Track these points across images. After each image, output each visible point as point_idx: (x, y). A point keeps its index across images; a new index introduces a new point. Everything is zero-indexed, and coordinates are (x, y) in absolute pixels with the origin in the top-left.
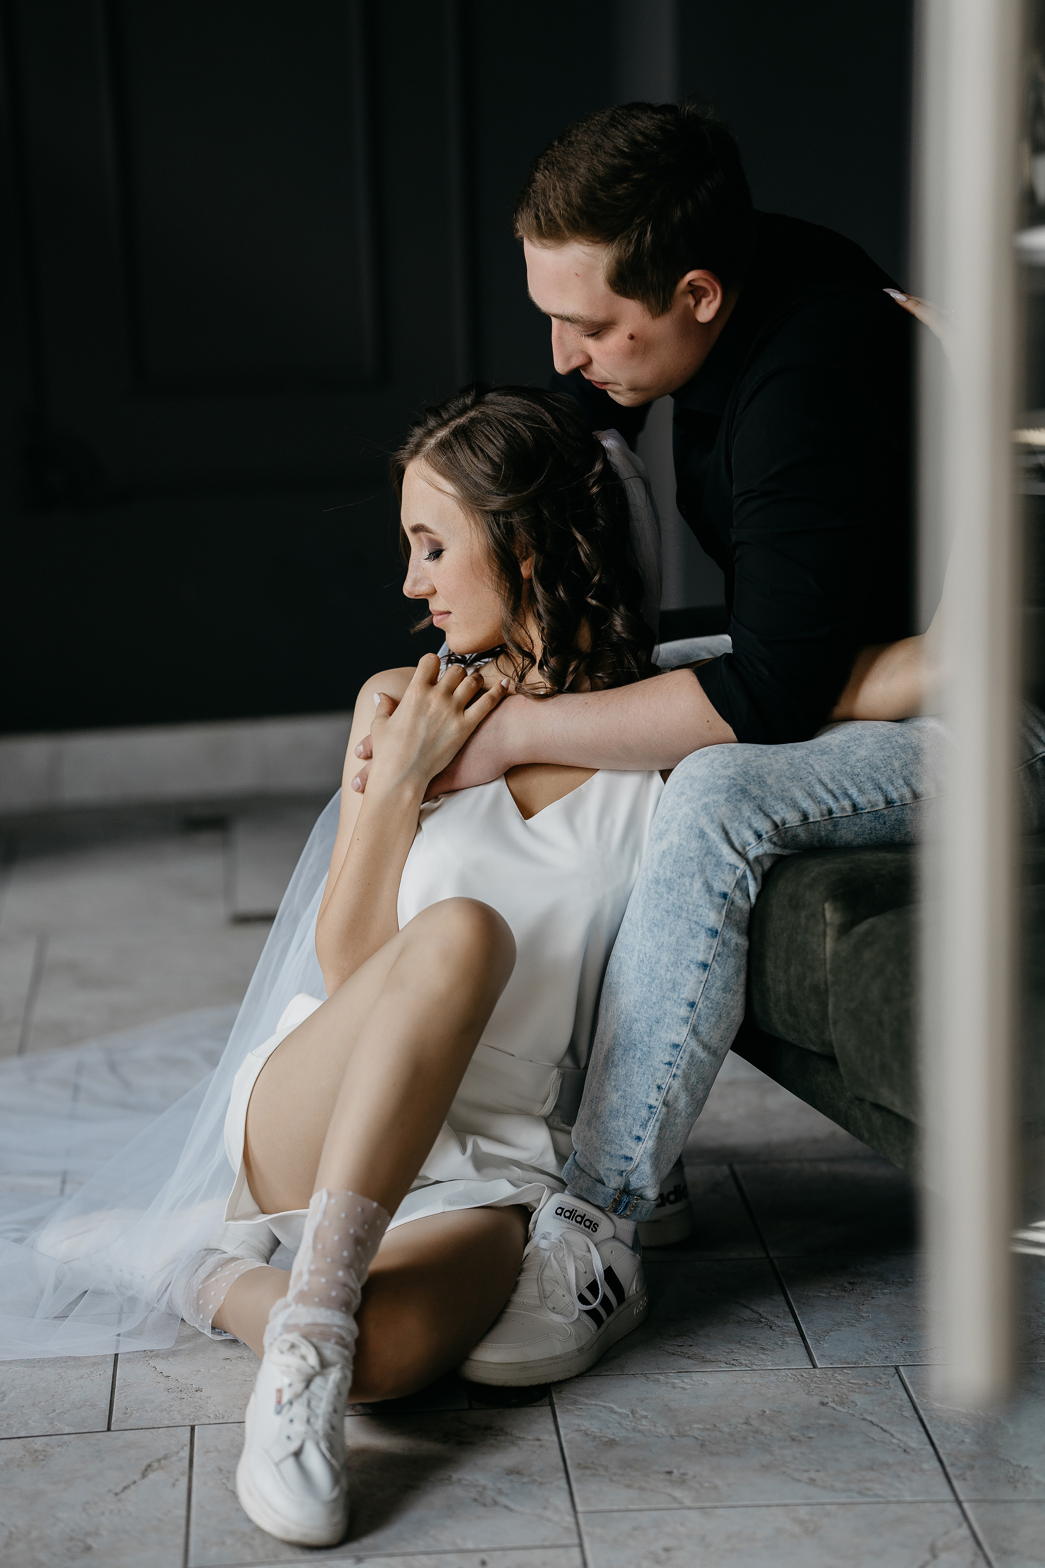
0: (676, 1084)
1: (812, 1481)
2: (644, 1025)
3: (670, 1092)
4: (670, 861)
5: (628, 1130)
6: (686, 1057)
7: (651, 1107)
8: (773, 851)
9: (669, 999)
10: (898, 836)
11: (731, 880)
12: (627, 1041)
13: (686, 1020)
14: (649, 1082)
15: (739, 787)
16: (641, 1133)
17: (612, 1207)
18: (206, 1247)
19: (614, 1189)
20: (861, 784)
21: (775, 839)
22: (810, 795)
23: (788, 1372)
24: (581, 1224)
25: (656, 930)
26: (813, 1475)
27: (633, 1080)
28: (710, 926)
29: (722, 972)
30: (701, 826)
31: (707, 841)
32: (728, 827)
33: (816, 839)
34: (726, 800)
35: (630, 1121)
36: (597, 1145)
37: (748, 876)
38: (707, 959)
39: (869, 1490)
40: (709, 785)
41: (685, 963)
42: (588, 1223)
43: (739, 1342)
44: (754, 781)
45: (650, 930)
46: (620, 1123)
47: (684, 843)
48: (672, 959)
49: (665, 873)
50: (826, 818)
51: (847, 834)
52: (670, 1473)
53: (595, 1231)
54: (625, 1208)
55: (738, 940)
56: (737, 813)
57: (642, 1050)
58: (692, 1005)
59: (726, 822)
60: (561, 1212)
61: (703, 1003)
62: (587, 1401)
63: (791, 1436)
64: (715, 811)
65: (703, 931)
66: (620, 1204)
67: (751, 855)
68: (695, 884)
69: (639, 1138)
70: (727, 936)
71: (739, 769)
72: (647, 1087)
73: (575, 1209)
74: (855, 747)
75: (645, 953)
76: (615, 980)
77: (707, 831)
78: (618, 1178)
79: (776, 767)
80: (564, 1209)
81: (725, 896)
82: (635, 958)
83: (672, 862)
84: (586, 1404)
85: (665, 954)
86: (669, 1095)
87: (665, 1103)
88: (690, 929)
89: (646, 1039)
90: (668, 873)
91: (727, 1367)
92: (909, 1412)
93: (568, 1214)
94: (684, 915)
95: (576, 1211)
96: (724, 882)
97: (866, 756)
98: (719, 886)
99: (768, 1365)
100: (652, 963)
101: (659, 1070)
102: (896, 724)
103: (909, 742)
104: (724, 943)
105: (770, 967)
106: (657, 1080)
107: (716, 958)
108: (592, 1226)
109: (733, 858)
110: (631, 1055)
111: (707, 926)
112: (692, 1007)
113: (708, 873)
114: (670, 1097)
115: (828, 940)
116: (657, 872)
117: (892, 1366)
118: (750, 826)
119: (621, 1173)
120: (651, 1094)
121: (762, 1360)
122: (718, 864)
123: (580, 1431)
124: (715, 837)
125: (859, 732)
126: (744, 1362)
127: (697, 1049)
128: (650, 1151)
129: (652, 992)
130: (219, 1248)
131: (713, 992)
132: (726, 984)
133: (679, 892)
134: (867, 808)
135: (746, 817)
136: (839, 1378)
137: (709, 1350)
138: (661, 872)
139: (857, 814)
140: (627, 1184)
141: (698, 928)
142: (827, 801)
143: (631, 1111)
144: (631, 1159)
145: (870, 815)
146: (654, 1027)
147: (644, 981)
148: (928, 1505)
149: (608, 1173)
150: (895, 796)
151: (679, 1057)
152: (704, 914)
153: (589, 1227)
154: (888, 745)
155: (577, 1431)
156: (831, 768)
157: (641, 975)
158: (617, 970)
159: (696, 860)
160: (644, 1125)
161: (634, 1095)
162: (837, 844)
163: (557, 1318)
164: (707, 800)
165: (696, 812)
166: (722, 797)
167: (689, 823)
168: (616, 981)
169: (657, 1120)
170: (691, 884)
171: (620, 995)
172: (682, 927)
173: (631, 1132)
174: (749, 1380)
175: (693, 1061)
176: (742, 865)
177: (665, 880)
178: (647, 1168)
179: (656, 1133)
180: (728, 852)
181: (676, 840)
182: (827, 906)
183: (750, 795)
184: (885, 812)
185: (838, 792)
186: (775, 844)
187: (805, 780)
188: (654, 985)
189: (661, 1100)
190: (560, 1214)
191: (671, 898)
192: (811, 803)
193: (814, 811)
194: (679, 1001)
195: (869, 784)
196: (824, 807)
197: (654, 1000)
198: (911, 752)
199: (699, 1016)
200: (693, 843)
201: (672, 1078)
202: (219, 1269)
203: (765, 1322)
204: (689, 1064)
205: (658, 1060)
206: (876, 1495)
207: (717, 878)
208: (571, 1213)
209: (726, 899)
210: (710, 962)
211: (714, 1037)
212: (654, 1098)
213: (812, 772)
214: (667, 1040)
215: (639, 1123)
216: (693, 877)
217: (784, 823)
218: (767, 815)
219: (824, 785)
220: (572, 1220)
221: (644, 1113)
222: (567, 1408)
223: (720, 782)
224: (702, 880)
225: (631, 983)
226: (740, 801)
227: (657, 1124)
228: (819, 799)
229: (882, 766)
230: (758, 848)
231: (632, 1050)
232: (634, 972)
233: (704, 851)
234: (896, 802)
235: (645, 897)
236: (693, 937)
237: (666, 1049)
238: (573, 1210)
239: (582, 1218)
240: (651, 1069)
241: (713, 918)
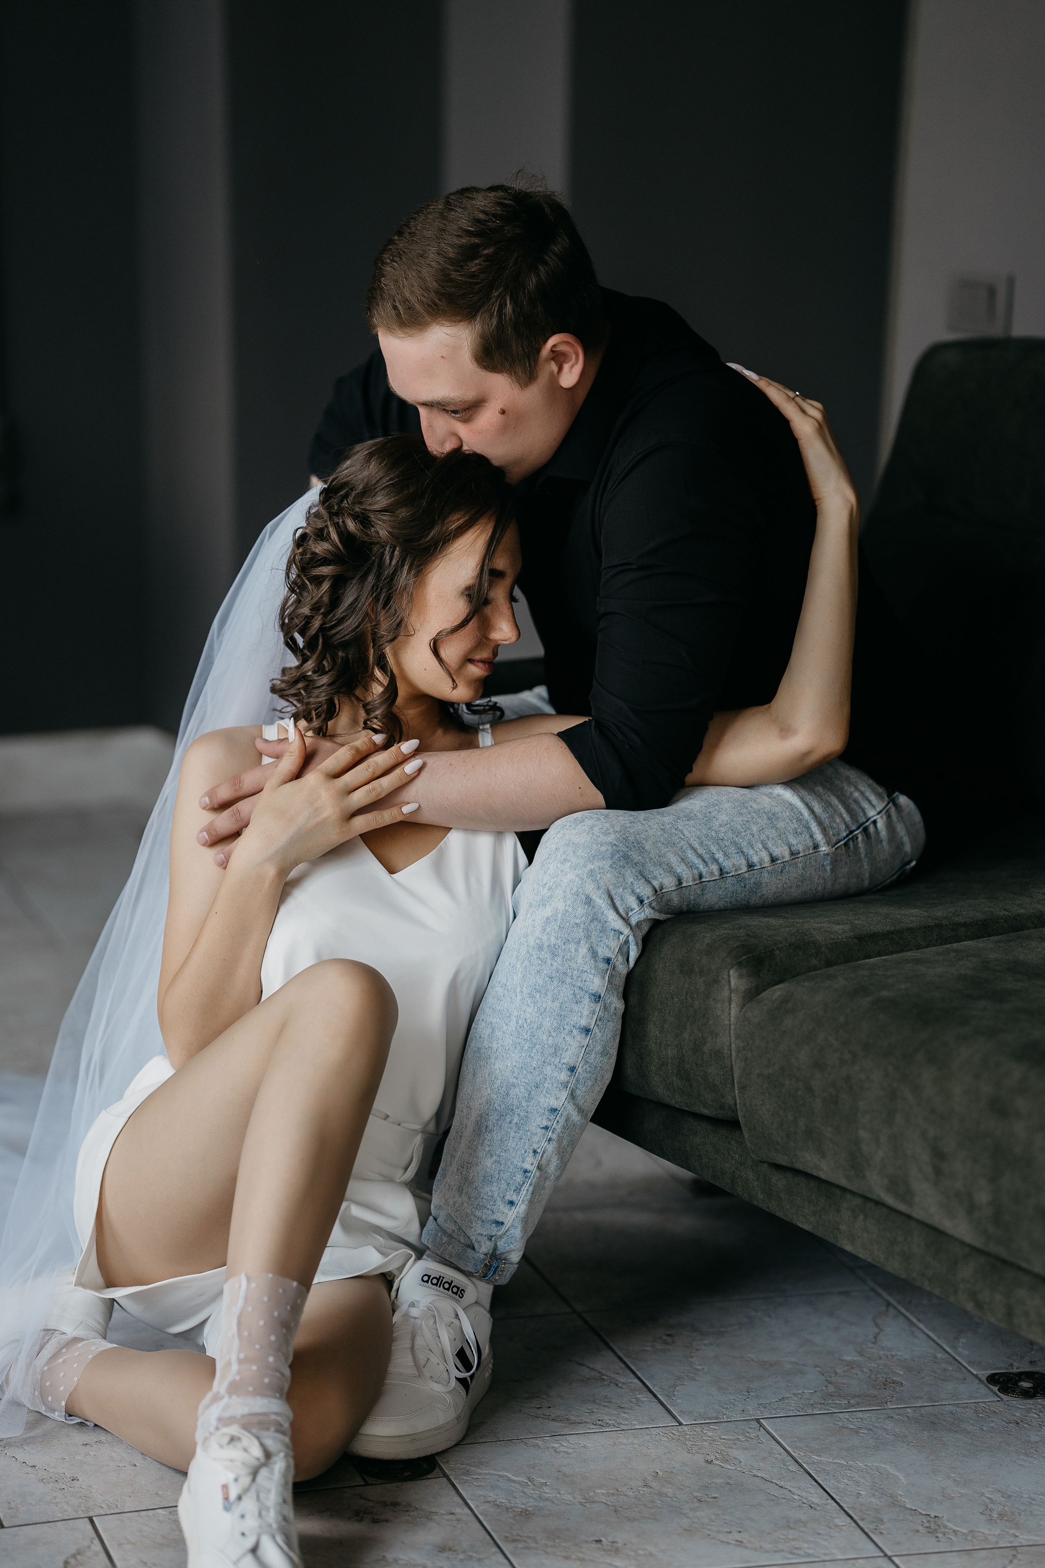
0: (551, 1148)
1: (740, 1543)
2: (522, 1090)
3: (544, 1156)
4: (555, 927)
5: (502, 1195)
6: (562, 1121)
7: (526, 1171)
8: (653, 917)
9: (550, 1064)
10: (754, 899)
11: (615, 945)
12: (503, 1106)
13: (565, 1085)
14: (526, 1147)
15: (621, 854)
16: (514, 1198)
17: (483, 1272)
18: (45, 1328)
19: (484, 1254)
20: (726, 848)
21: (654, 904)
22: (683, 860)
23: (658, 1430)
24: (448, 1291)
25: (538, 995)
26: (738, 1537)
27: (509, 1144)
28: (593, 992)
29: (602, 1036)
30: (587, 893)
31: (593, 907)
32: (613, 893)
33: (685, 903)
34: (611, 866)
35: (504, 1186)
36: (468, 1211)
37: (630, 941)
38: (590, 1024)
39: (800, 1549)
40: (593, 851)
41: (568, 1028)
42: (455, 1290)
43: (594, 1402)
44: (634, 847)
45: (531, 995)
46: (494, 1188)
47: (570, 910)
48: (555, 1025)
49: (549, 939)
50: (697, 882)
51: (713, 898)
52: (599, 1541)
53: (461, 1298)
54: (494, 1273)
55: (618, 1004)
56: (621, 879)
57: (519, 1115)
58: (572, 1069)
59: (611, 888)
60: (427, 1279)
61: (582, 1067)
62: (479, 1471)
63: (696, 1497)
64: (601, 878)
65: (587, 996)
66: (489, 1269)
67: (633, 921)
68: (580, 950)
69: (511, 1203)
70: (609, 1001)
71: (618, 836)
72: (523, 1152)
73: (442, 1276)
74: (716, 812)
75: (525, 1019)
76: (486, 1044)
77: (594, 897)
78: (488, 1243)
79: (651, 833)
80: (430, 1276)
81: (608, 961)
82: (513, 1023)
83: (557, 928)
84: (480, 1474)
85: (548, 1019)
86: (543, 1159)
87: (539, 1168)
88: (574, 994)
89: (524, 1104)
90: (553, 939)
91: (597, 1429)
92: (794, 1467)
93: (435, 1281)
94: (568, 980)
95: (443, 1278)
96: (609, 947)
97: (727, 821)
98: (603, 952)
99: (635, 1425)
100: (533, 1028)
101: (536, 1134)
102: (745, 789)
103: (762, 807)
104: (606, 1008)
105: (653, 1030)
106: (534, 1145)
107: (598, 1022)
108: (459, 1292)
109: (619, 924)
110: (508, 1120)
111: (590, 991)
112: (572, 1071)
113: (593, 939)
114: (544, 1162)
115: (733, 1005)
116: (539, 938)
117: (753, 1420)
118: (633, 892)
119: (490, 1238)
120: (527, 1159)
121: (627, 1419)
122: (603, 930)
123: (488, 1502)
124: (601, 902)
125: (716, 798)
126: (610, 1422)
127: (573, 1113)
128: (522, 1216)
129: (532, 1058)
130: (58, 1329)
131: (593, 1056)
132: (604, 1047)
133: (563, 957)
134: (732, 872)
135: (629, 883)
136: (710, 1434)
137: (570, 1411)
138: (545, 938)
139: (723, 878)
140: (495, 1248)
141: (582, 994)
142: (698, 866)
143: (505, 1176)
144: (502, 1223)
145: (733, 878)
146: (533, 1092)
147: (523, 1047)
148: (860, 1561)
149: (480, 1238)
150: (755, 859)
151: (556, 1121)
152: (588, 980)
153: (456, 1293)
154: (744, 810)
155: (485, 1502)
156: (698, 833)
157: (520, 1040)
158: (489, 1035)
159: (582, 926)
160: (518, 1190)
161: (509, 1159)
162: (701, 907)
163: (437, 1387)
164: (593, 867)
165: (582, 879)
166: (606, 864)
167: (575, 889)
168: (487, 1046)
169: (530, 1185)
170: (576, 950)
171: (493, 1060)
172: (566, 993)
173: (504, 1197)
174: (625, 1441)
175: (567, 1125)
176: (626, 931)
177: (549, 946)
178: (517, 1232)
179: (528, 1197)
180: (614, 917)
181: (561, 906)
182: (731, 972)
183: (632, 861)
184: (746, 875)
185: (706, 857)
186: (653, 908)
187: (678, 845)
188: (534, 1051)
189: (536, 1164)
190: (427, 1282)
191: (555, 964)
192: (685, 868)
193: (687, 875)
194: (560, 1066)
195: (733, 849)
196: (695, 872)
197: (534, 1065)
198: (765, 817)
199: (577, 1080)
200: (579, 909)
201: (547, 1142)
202: (64, 1350)
203: (608, 1379)
204: (564, 1127)
205: (536, 1124)
206: (809, 1555)
207: (602, 944)
208: (438, 1280)
209: (609, 964)
210: (592, 1027)
211: (588, 1101)
212: (530, 1163)
213: (683, 837)
214: (546, 1105)
215: (513, 1188)
216: (578, 943)
217: (662, 888)
218: (648, 881)
219: (695, 850)
220: (440, 1287)
221: (519, 1178)
222: (463, 1479)
223: (603, 849)
224: (587, 945)
225: (507, 1048)
226: (624, 867)
227: (531, 1188)
228: (691, 864)
229: (742, 830)
230: (640, 913)
231: (509, 1116)
232: (511, 1037)
233: (590, 917)
234: (756, 866)
235: (525, 963)
236: (577, 1002)
237: (544, 1114)
238: (440, 1277)
239: (450, 1284)
240: (529, 1134)
241: (597, 984)
